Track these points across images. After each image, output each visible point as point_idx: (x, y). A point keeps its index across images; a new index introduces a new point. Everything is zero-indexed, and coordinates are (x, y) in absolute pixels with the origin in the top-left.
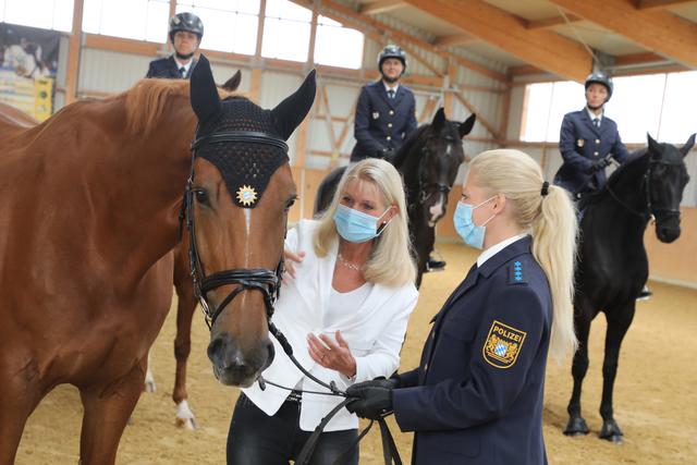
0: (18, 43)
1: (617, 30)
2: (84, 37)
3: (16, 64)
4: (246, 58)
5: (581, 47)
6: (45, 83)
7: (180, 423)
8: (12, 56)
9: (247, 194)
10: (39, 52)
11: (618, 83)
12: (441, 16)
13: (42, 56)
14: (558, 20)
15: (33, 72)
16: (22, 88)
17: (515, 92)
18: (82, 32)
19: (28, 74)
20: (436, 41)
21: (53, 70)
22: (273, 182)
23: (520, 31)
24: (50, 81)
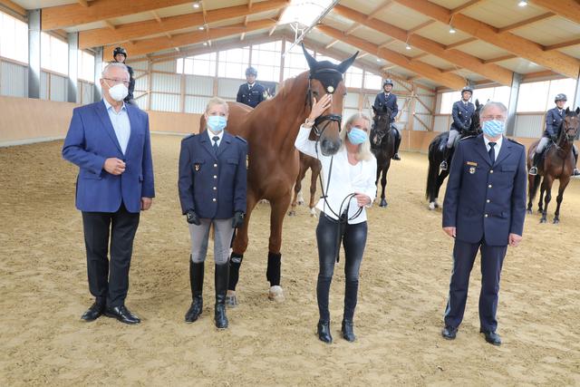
1: (476, 72)
5: (462, 78)
7: (312, 215)
9: (331, 89)
11: (475, 91)
12: (410, 69)
14: (454, 69)
17: (438, 96)
20: (409, 78)
22: (339, 86)
23: (440, 73)
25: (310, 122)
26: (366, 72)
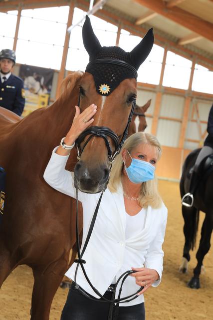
0: (32, 75)
2: (67, 73)
3: (30, 86)
4: (154, 86)
6: (44, 97)
8: (28, 83)
9: (105, 89)
10: (42, 80)
13: (44, 83)
15: (39, 91)
16: (32, 99)
18: (65, 70)
19: (36, 92)
21: (49, 90)
24: (47, 96)
25: (68, 144)
26: (197, 66)
